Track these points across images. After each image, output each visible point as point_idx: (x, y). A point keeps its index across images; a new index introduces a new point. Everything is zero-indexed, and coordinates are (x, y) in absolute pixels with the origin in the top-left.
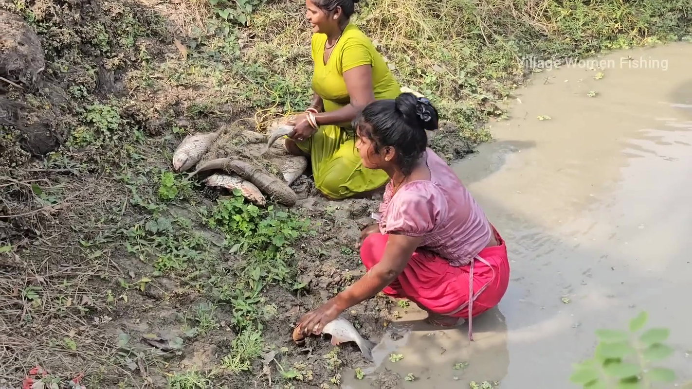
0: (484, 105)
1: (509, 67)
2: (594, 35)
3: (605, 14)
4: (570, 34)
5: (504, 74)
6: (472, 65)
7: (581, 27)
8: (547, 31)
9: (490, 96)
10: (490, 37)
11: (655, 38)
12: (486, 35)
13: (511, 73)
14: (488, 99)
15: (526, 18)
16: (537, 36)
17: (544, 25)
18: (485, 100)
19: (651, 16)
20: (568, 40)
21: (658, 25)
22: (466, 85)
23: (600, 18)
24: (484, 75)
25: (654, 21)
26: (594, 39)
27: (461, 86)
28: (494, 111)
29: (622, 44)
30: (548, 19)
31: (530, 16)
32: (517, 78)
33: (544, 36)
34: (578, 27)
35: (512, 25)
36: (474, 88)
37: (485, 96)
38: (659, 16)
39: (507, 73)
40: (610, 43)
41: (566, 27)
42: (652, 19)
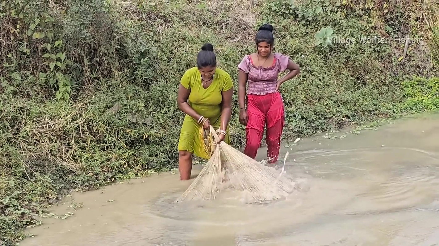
0: (23, 217)
1: (46, 193)
2: (109, 170)
3: (116, 156)
4: (92, 170)
5: (42, 198)
6: (16, 192)
7: (100, 165)
8: (75, 169)
9: (27, 211)
10: (31, 174)
11: (153, 170)
12: (28, 173)
13: (48, 198)
14: (26, 214)
15: (59, 161)
16: (68, 172)
17: (73, 165)
18: (23, 214)
19: (150, 156)
20: (90, 174)
21: (154, 162)
22: (11, 205)
23: (113, 158)
24: (25, 199)
25: (152, 159)
26: (109, 172)
27: (7, 207)
28: (30, 221)
29: (130, 175)
30: (76, 160)
31: (63, 159)
32: (51, 201)
33: (73, 172)
34: (97, 165)
35: (49, 166)
36: (17, 207)
37: (24, 211)
38: (156, 156)
39: (44, 198)
40: (122, 175)
41: (89, 165)
42: (151, 158)
